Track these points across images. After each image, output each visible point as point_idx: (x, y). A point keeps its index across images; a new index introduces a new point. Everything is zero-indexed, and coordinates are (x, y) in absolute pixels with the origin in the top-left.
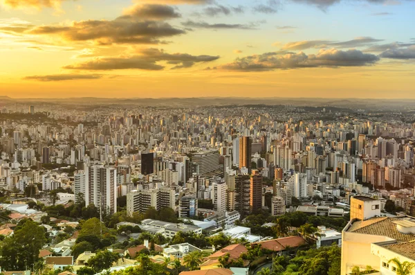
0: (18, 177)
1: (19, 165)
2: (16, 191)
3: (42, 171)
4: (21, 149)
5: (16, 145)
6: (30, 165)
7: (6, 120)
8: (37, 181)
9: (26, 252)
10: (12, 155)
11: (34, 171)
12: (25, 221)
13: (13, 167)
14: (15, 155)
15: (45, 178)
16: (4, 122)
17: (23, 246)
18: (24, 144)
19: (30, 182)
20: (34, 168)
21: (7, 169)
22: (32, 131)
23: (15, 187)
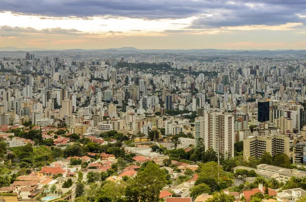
0: (143, 122)
1: (144, 111)
2: (141, 135)
3: (166, 117)
4: (146, 97)
5: (141, 93)
6: (154, 111)
7: (132, 70)
8: (160, 126)
9: (147, 192)
10: (138, 101)
11: (158, 117)
12: (148, 164)
13: (138, 113)
14: (141, 102)
15: (168, 123)
16: (131, 71)
17: (145, 187)
18: (149, 92)
19: (154, 127)
20: (158, 114)
21: (132, 114)
22: (157, 80)
23: (140, 132)
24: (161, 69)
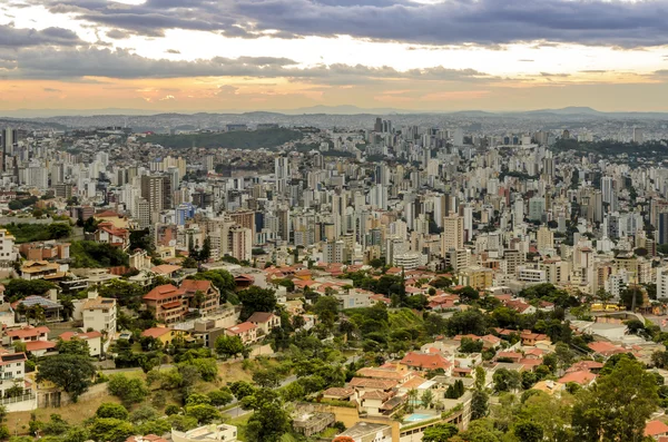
24: (649, 155)
